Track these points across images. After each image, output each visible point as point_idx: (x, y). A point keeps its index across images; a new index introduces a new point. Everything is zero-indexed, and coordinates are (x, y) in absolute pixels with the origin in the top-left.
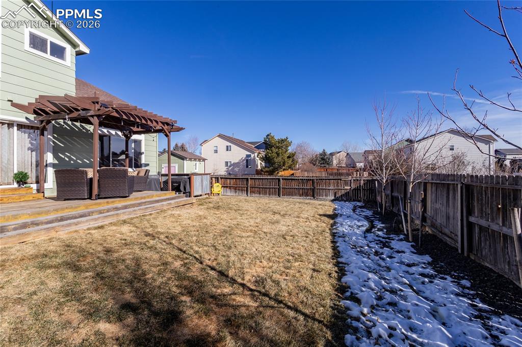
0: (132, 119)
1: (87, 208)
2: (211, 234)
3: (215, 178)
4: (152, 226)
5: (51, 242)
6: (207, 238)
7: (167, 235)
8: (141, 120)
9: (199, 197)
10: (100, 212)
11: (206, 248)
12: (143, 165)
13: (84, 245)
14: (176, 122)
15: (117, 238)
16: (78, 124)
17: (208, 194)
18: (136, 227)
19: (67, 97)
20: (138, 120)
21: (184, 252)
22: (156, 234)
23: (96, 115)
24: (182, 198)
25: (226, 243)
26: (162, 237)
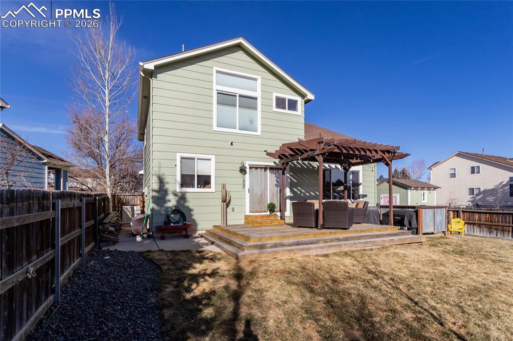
0: (351, 152)
1: (315, 237)
2: (453, 289)
3: (454, 211)
4: (374, 263)
5: (292, 262)
6: (448, 293)
7: (393, 277)
8: (360, 152)
9: (429, 236)
10: (325, 242)
11: (448, 307)
12: (361, 196)
13: (315, 270)
14: (398, 148)
15: (342, 269)
16: (306, 162)
17: (444, 232)
18: (358, 261)
19: (300, 142)
20: (357, 153)
21: (416, 303)
22: (380, 273)
23: (321, 154)
24: (408, 235)
25: (480, 306)
26: (386, 278)
